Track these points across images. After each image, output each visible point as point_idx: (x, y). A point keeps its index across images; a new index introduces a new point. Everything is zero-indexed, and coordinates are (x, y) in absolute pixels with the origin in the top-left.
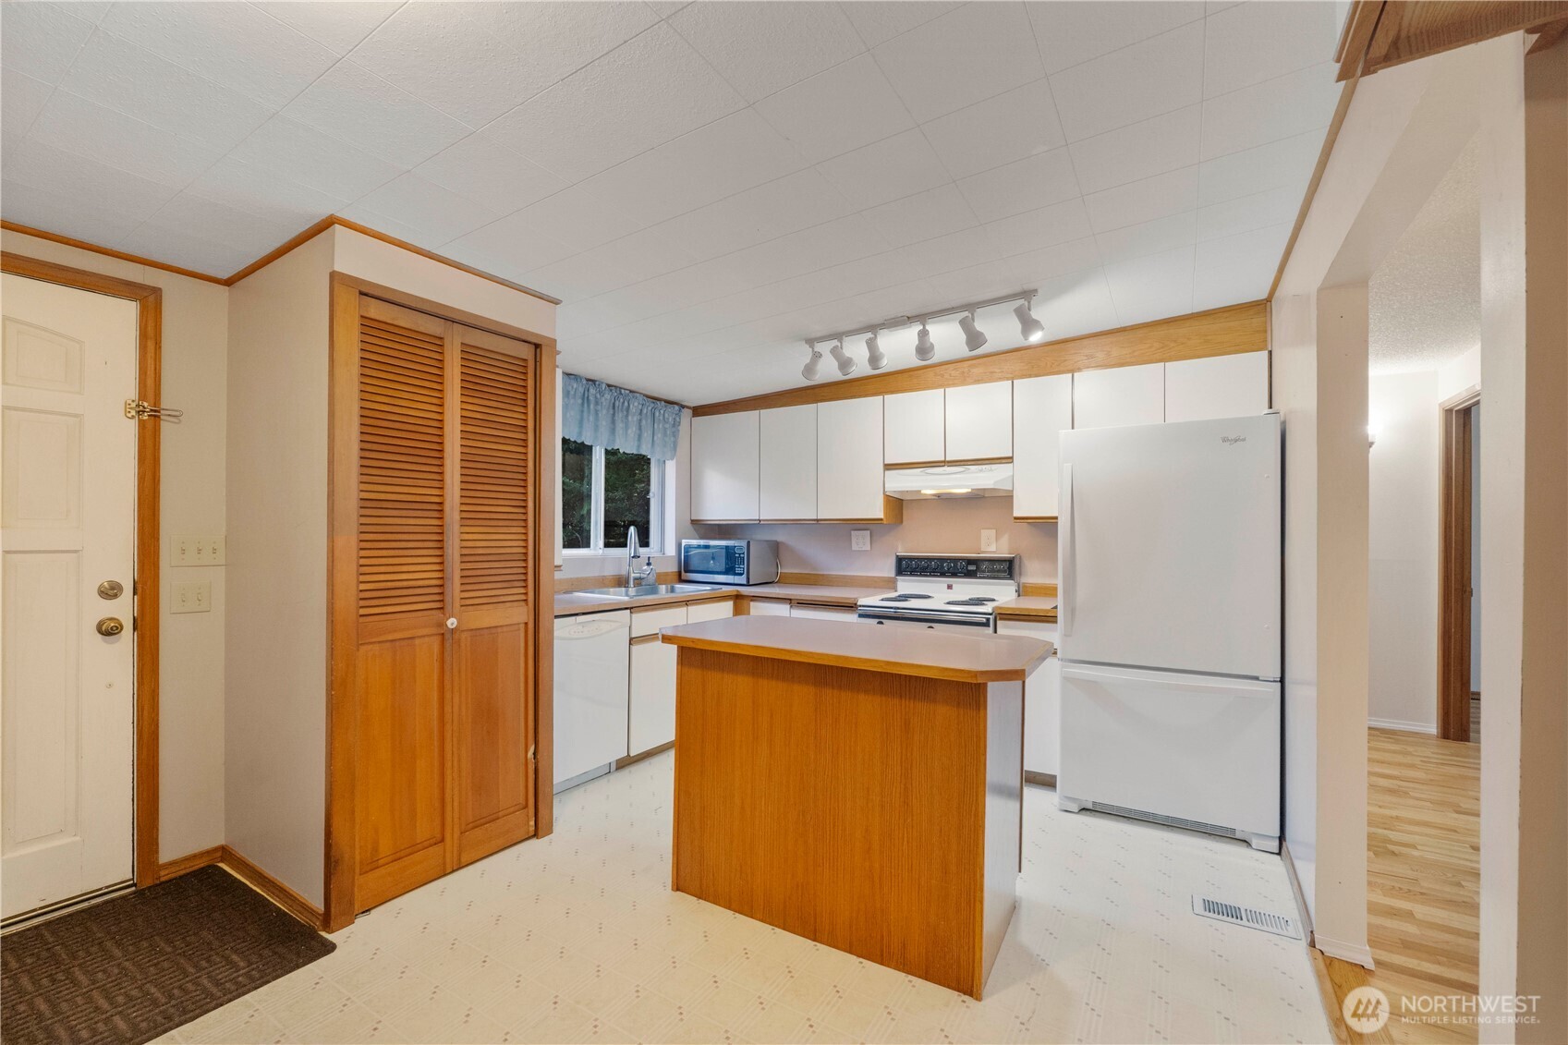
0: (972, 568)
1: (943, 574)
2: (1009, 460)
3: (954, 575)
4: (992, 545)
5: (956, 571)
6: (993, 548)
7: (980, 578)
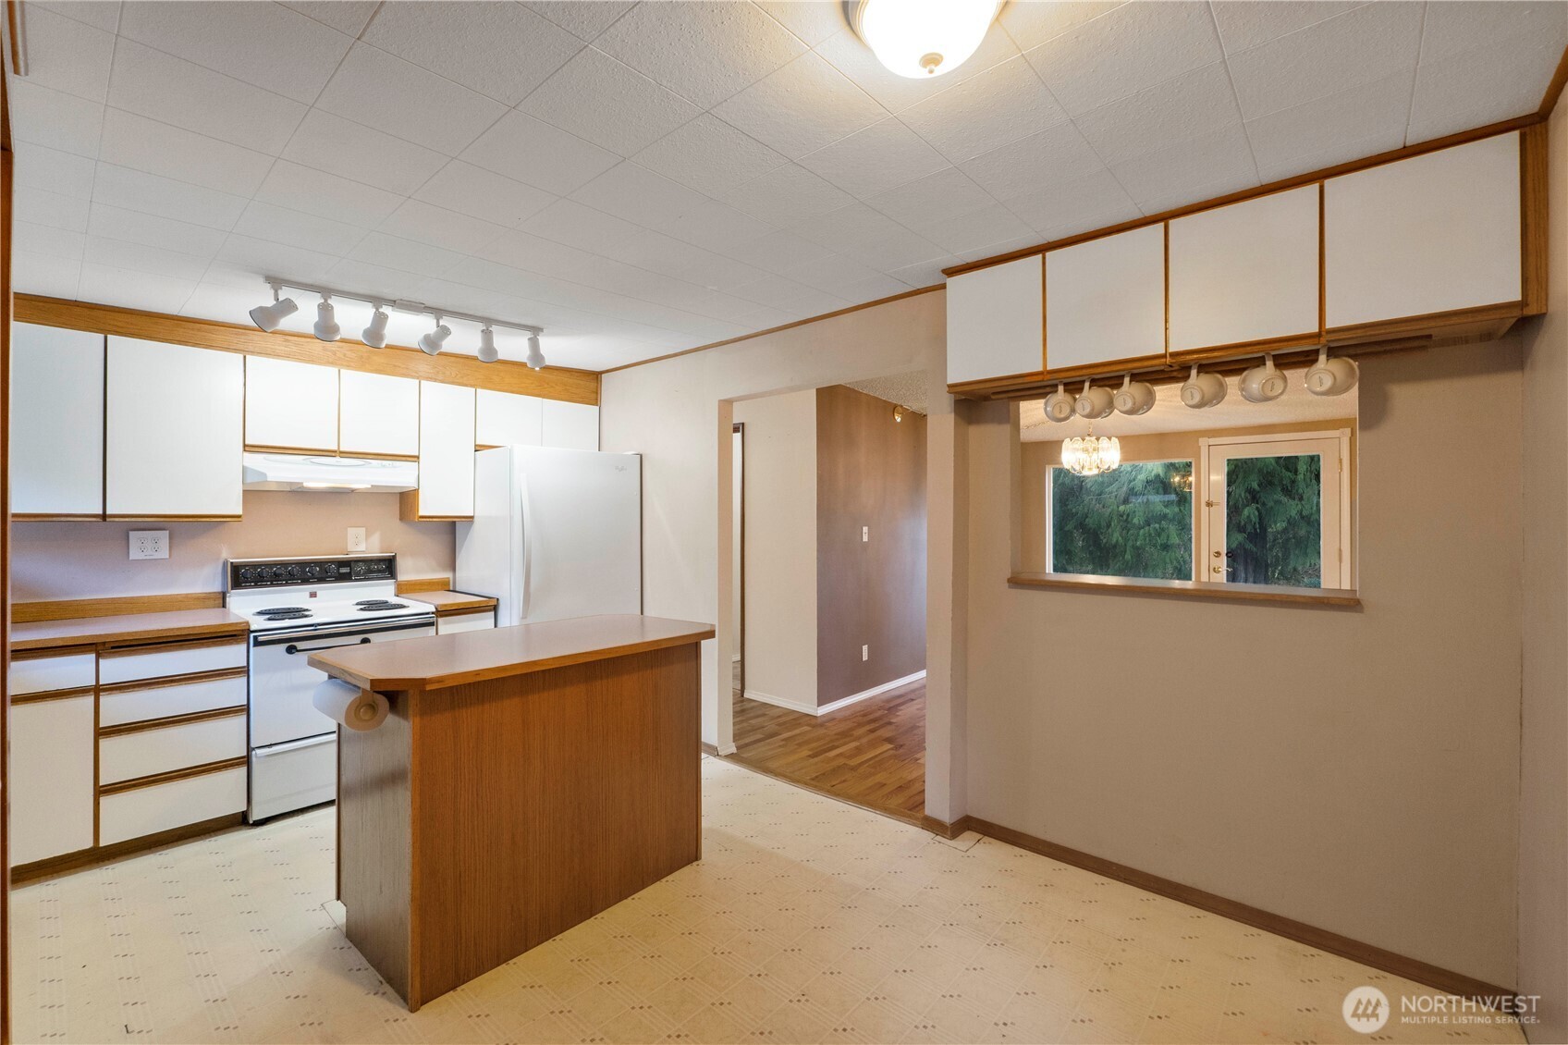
0: (344, 570)
1: (305, 581)
2: (416, 458)
3: (321, 580)
4: (362, 544)
5: (324, 575)
6: (362, 547)
7: (356, 580)
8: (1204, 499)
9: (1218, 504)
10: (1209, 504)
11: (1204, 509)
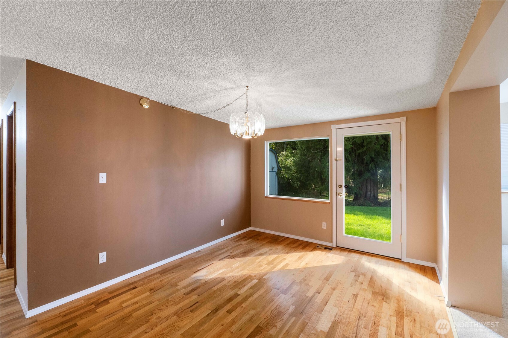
8: (334, 157)
9: (340, 160)
10: (336, 160)
11: (334, 162)
